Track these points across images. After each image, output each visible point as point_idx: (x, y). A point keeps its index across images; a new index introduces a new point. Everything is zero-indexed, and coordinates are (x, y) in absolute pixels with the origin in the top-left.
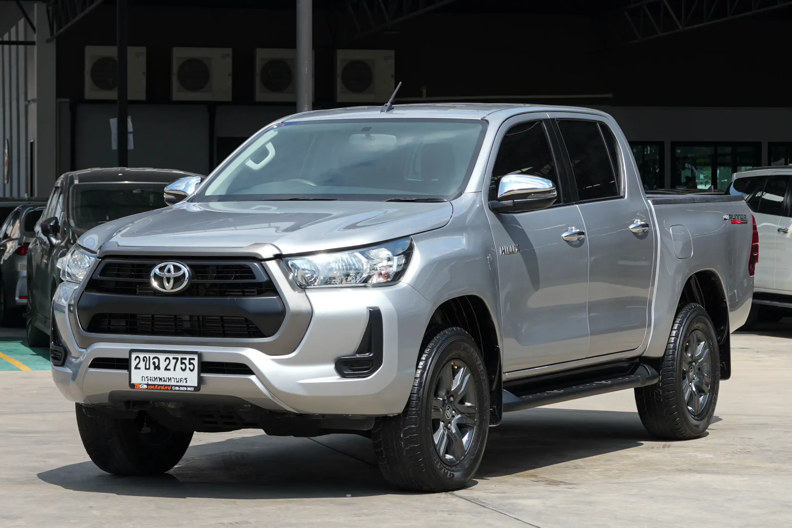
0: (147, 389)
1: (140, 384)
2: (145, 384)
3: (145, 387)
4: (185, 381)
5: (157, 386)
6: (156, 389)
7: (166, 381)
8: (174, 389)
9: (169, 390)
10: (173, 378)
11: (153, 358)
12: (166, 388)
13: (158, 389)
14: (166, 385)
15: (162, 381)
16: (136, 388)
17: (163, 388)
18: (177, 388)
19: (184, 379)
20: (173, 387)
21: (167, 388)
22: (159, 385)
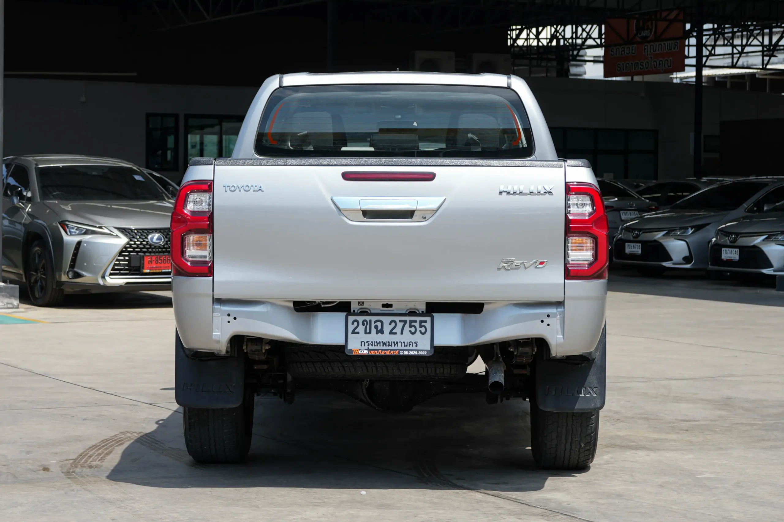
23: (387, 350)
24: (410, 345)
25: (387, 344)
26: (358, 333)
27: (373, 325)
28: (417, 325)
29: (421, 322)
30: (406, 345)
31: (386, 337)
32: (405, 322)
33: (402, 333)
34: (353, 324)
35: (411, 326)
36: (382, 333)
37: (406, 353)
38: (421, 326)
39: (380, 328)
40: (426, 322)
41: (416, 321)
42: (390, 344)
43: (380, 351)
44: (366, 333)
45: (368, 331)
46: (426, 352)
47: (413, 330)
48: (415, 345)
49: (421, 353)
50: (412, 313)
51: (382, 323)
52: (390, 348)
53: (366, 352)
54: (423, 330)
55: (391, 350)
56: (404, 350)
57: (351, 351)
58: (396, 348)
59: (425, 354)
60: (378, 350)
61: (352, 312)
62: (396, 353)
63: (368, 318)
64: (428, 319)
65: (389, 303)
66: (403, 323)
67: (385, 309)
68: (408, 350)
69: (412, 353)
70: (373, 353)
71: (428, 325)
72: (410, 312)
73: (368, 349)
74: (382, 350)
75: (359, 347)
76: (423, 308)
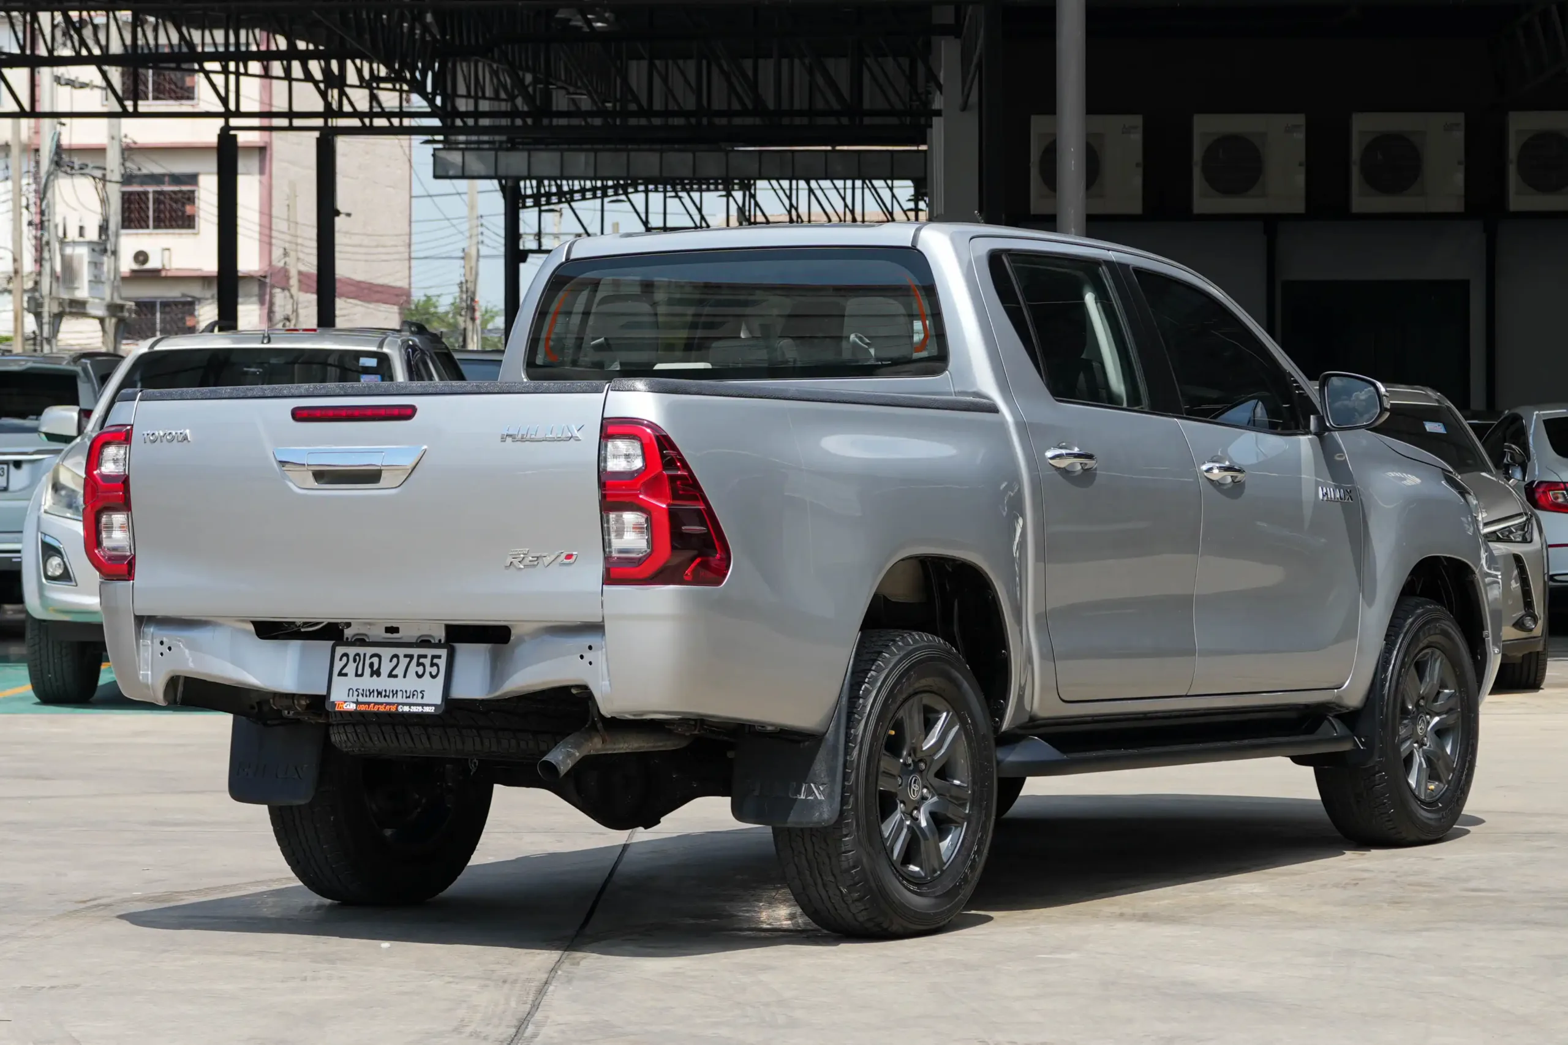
23: (382, 704)
24: (414, 695)
25: (383, 693)
26: (346, 675)
27: (367, 662)
28: (427, 662)
29: (433, 657)
30: (408, 695)
31: (383, 683)
32: (411, 657)
33: (405, 676)
34: (341, 660)
35: (419, 664)
36: (379, 675)
37: (406, 709)
38: (432, 665)
39: (375, 668)
40: (439, 657)
41: (425, 656)
42: (387, 694)
43: (372, 705)
44: (357, 675)
45: (360, 672)
46: (433, 708)
47: (420, 670)
48: (420, 695)
49: (427, 709)
50: (425, 643)
51: (379, 657)
52: (386, 700)
53: (352, 707)
54: (434, 670)
55: (387, 704)
56: (404, 704)
57: (334, 704)
58: (394, 700)
59: (433, 711)
60: (369, 703)
61: (345, 639)
62: (393, 709)
63: (361, 650)
64: (443, 653)
65: (395, 625)
66: (408, 659)
67: (389, 635)
68: (410, 705)
69: (414, 709)
70: (363, 708)
71: (442, 663)
72: (422, 641)
73: (357, 703)
74: (376, 704)
75: (345, 698)
76: (440, 634)
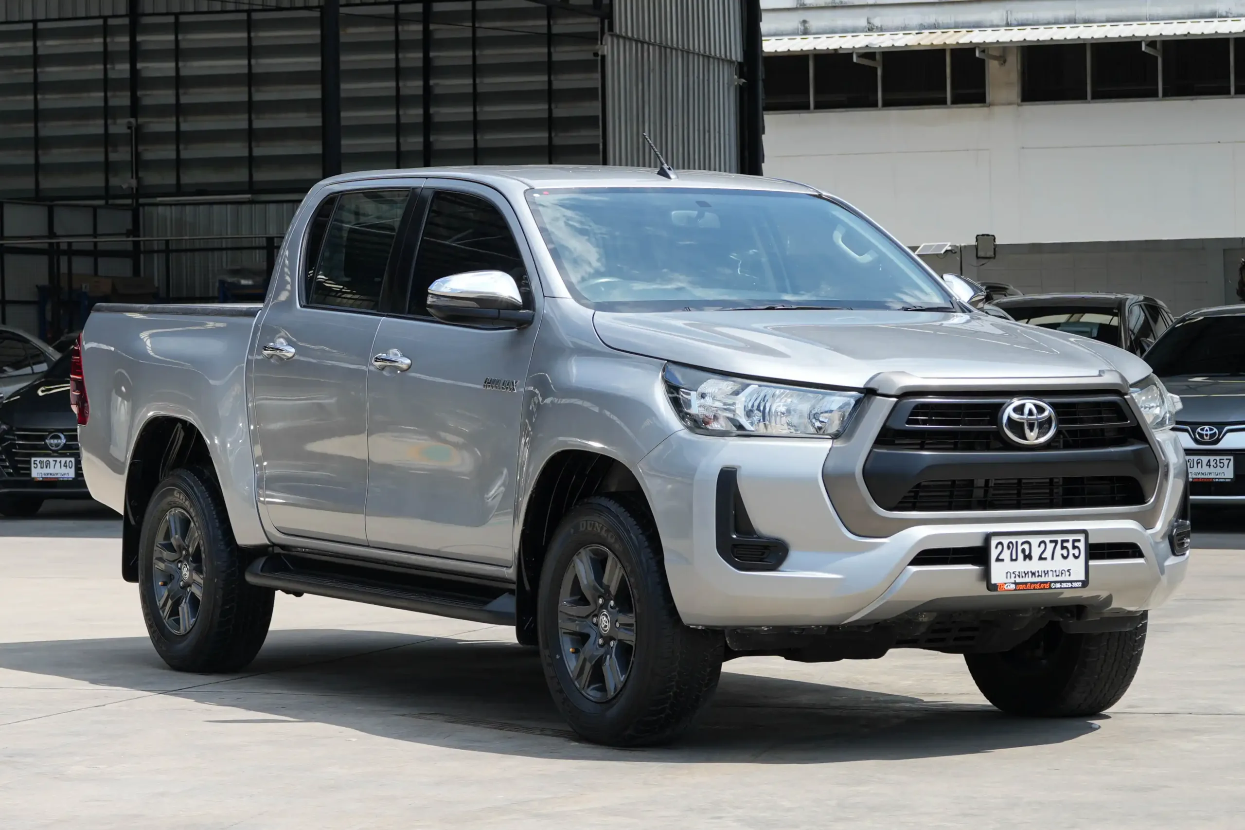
0: (1015, 590)
1: (1005, 584)
2: (1012, 583)
3: (1013, 587)
4: (1068, 573)
5: (1029, 584)
6: (1028, 589)
7: (1041, 576)
8: (1054, 587)
9: (1046, 589)
10: (1052, 571)
11: (1023, 543)
12: (1042, 586)
13: (1031, 589)
14: (1042, 583)
15: (1035, 577)
16: (999, 590)
17: (1037, 586)
18: (1058, 585)
19: (1066, 570)
20: (1052, 584)
21: (1044, 586)
22: (1032, 583)
